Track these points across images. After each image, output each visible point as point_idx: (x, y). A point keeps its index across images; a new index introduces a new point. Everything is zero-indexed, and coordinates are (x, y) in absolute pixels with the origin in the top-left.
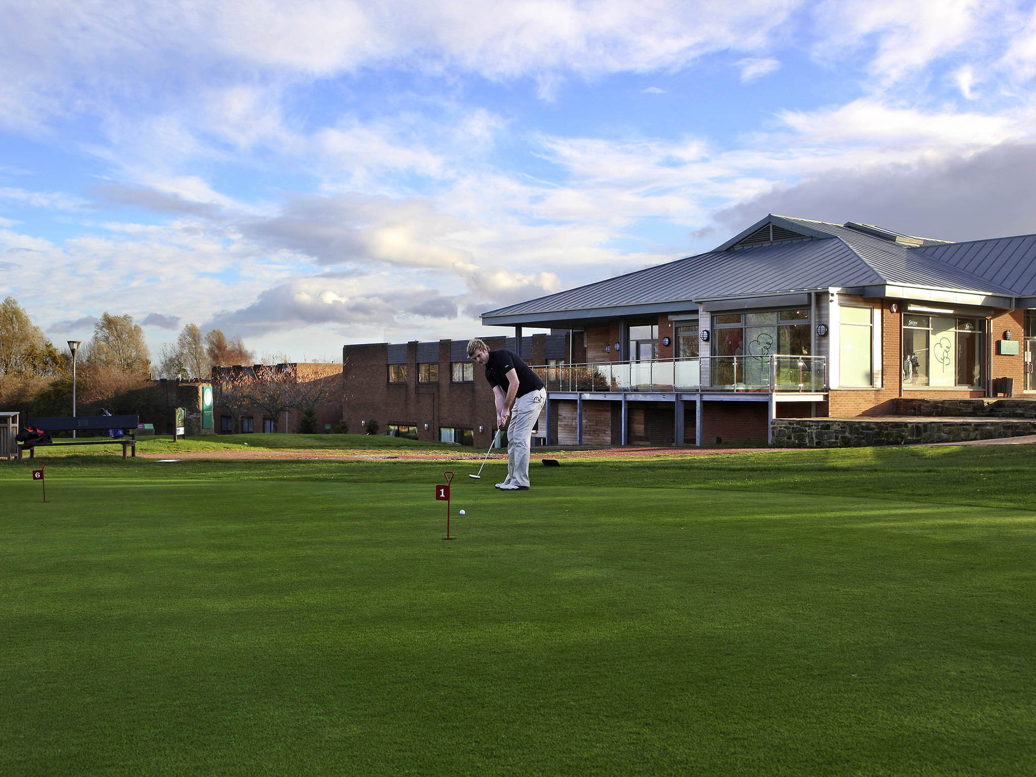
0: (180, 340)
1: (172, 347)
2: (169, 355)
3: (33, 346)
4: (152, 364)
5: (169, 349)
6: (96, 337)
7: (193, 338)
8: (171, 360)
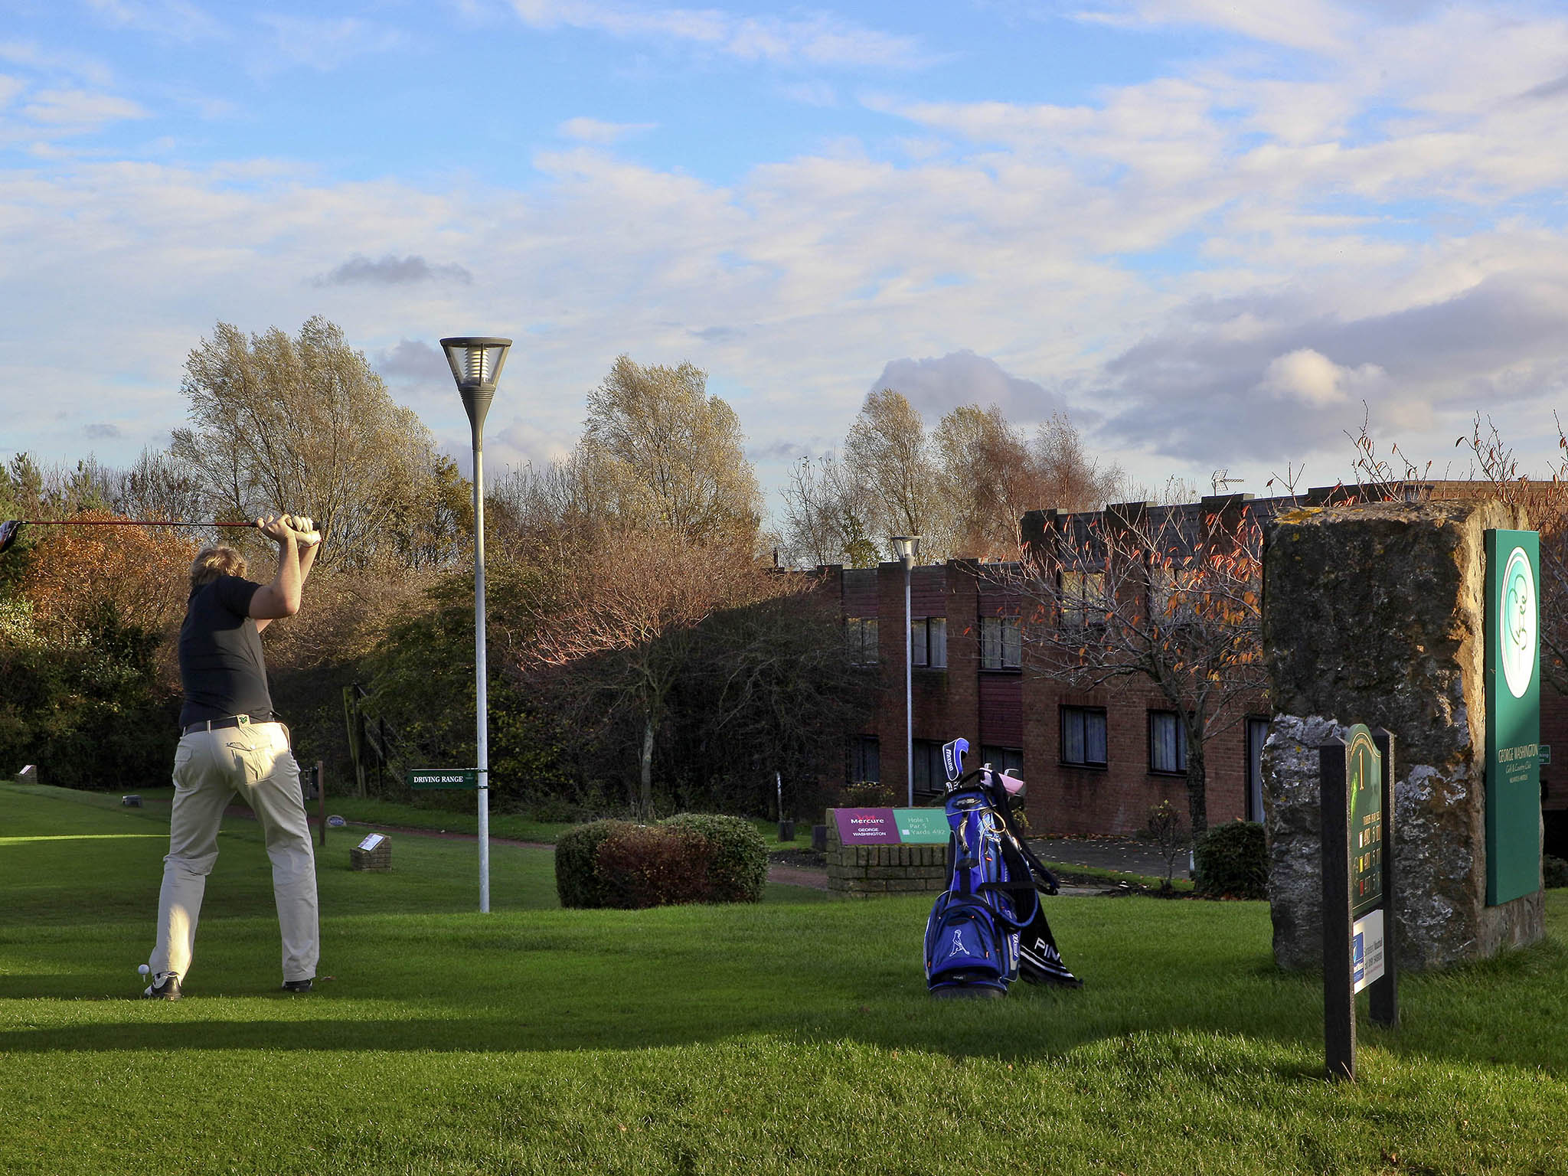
0: (853, 445)
1: (828, 471)
2: (818, 495)
3: (396, 474)
4: (765, 527)
5: (818, 473)
6: (592, 441)
7: (895, 438)
8: (826, 513)
